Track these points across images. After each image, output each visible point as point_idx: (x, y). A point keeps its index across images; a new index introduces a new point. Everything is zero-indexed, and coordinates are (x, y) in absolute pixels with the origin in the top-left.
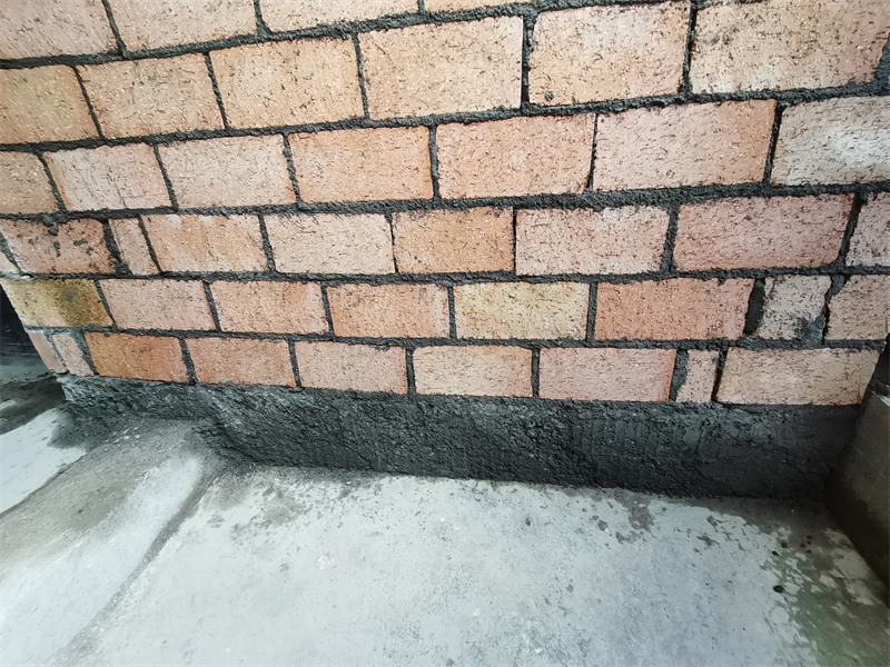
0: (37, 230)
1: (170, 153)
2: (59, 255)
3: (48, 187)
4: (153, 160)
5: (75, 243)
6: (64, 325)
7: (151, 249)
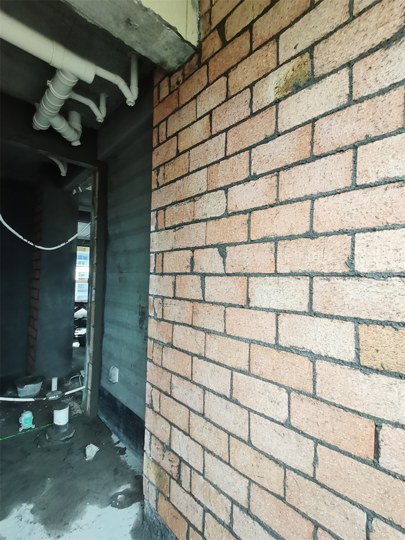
0: (160, 446)
1: (208, 457)
2: (163, 459)
3: (169, 436)
4: (202, 454)
5: (169, 460)
6: (155, 483)
7: (191, 483)
